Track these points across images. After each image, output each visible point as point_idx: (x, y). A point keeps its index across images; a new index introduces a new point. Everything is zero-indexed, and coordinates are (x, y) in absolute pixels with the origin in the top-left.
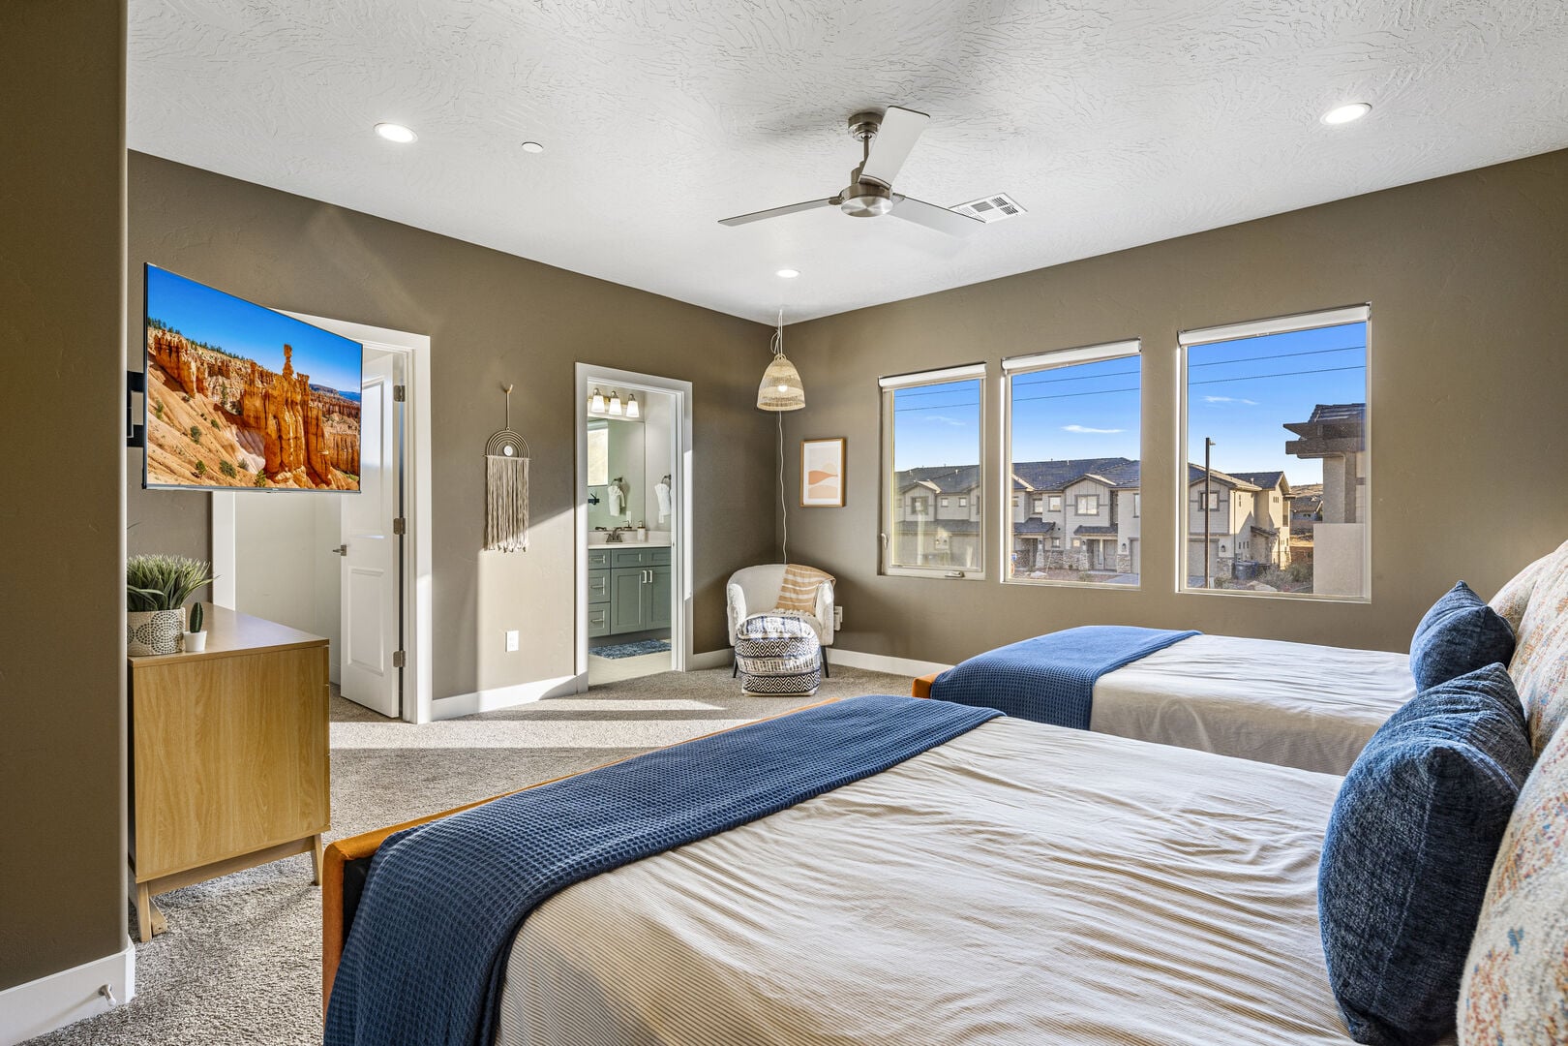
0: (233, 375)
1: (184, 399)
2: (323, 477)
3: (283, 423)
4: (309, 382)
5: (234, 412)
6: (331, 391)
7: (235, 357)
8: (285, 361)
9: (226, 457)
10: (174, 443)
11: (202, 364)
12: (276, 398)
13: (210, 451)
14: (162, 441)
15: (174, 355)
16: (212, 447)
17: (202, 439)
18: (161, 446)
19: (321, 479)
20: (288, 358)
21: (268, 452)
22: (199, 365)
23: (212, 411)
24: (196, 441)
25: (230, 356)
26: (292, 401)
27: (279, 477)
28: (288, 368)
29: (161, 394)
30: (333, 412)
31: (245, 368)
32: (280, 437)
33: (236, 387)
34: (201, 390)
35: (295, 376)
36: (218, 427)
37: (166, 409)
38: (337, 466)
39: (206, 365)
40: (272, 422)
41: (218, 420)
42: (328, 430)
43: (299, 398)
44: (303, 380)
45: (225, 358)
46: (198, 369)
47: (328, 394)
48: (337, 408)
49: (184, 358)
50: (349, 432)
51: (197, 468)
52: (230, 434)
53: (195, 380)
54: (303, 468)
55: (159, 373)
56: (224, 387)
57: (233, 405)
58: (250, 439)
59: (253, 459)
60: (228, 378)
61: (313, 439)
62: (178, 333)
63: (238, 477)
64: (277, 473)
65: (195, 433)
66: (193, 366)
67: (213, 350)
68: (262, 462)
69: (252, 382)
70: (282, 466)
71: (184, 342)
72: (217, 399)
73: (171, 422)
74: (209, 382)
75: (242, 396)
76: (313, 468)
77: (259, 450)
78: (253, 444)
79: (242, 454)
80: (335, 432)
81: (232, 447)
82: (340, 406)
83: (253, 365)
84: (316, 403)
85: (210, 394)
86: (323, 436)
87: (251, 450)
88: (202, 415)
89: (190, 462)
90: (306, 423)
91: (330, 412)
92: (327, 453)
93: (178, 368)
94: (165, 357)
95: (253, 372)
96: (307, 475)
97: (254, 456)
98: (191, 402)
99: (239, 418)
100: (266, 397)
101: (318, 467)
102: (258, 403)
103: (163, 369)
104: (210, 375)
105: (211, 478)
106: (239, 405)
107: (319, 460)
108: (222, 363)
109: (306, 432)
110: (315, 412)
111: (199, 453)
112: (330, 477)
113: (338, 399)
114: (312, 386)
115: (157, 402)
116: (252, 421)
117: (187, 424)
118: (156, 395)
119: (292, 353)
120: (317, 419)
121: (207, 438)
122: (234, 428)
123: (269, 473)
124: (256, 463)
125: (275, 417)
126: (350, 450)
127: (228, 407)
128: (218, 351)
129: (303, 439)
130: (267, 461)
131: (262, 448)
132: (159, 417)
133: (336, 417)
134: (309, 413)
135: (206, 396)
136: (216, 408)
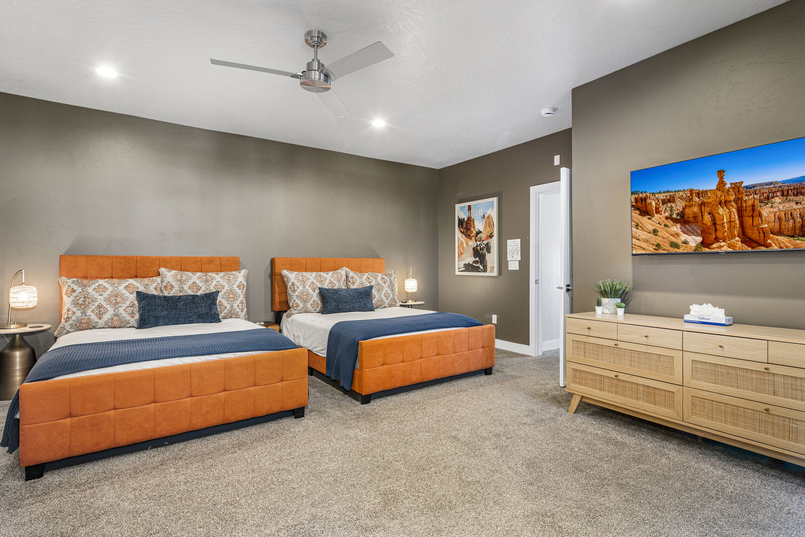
0: (677, 200)
1: (649, 219)
2: (761, 242)
3: (717, 215)
4: (743, 185)
5: (678, 217)
6: (771, 183)
7: (678, 191)
8: (718, 180)
9: (674, 239)
10: (645, 237)
11: (658, 201)
12: (711, 203)
13: (664, 238)
14: (639, 237)
15: (644, 202)
16: (665, 236)
17: (659, 234)
18: (638, 240)
19: (757, 243)
20: (721, 178)
21: (704, 233)
22: (656, 201)
23: (664, 220)
24: (656, 235)
25: (675, 191)
26: (725, 201)
27: (714, 246)
28: (722, 183)
29: (638, 219)
30: (773, 197)
31: (686, 194)
32: (715, 224)
33: (679, 206)
34: (658, 212)
35: (728, 186)
36: (668, 226)
37: (640, 224)
38: (780, 233)
39: (660, 201)
40: (707, 218)
41: (668, 224)
42: (766, 211)
43: (732, 198)
44: (736, 187)
45: (672, 194)
46: (656, 204)
47: (767, 187)
48: (779, 194)
49: (648, 201)
50: (795, 207)
51: (656, 246)
52: (676, 228)
53: (654, 209)
54: (737, 238)
55: (637, 211)
56: (672, 207)
57: (678, 214)
58: (690, 229)
59: (693, 239)
60: (674, 202)
61: (748, 221)
62: (645, 192)
63: (682, 248)
64: (712, 244)
65: (655, 232)
66: (654, 203)
67: (664, 192)
68: (700, 239)
69: (691, 200)
70: (717, 240)
71: (648, 195)
72: (667, 214)
73: (643, 229)
74: (662, 208)
75: (684, 209)
76: (749, 238)
77: (697, 232)
78: (692, 231)
79: (684, 237)
80: (776, 209)
81: (678, 235)
82: (783, 191)
83: (691, 191)
84: (751, 197)
85: (663, 213)
86: (760, 215)
87: (691, 234)
88: (659, 223)
89: (653, 244)
90: (740, 211)
91: (768, 198)
92: (766, 226)
93: (646, 206)
94: (639, 204)
95: (692, 194)
96: (742, 242)
97: (693, 237)
98: (653, 219)
99: (682, 220)
100: (703, 204)
101: (755, 235)
102: (696, 209)
103: (639, 209)
104: (663, 204)
105: (665, 250)
106: (682, 214)
107: (756, 232)
108: (670, 196)
109: (741, 217)
110: (750, 203)
111: (658, 240)
112: (769, 241)
113: (781, 186)
114: (747, 187)
115: (636, 223)
116: (691, 219)
117: (651, 228)
118: (635, 220)
119: (725, 174)
120: (753, 206)
121: (662, 232)
122: (679, 226)
123: (704, 244)
124: (694, 241)
125: (709, 214)
126: (799, 220)
127: (674, 216)
128: (668, 192)
129: (737, 222)
130: (703, 238)
131: (699, 232)
132: (637, 229)
133: (777, 200)
134: (745, 205)
135: (661, 214)
136: (667, 218)
